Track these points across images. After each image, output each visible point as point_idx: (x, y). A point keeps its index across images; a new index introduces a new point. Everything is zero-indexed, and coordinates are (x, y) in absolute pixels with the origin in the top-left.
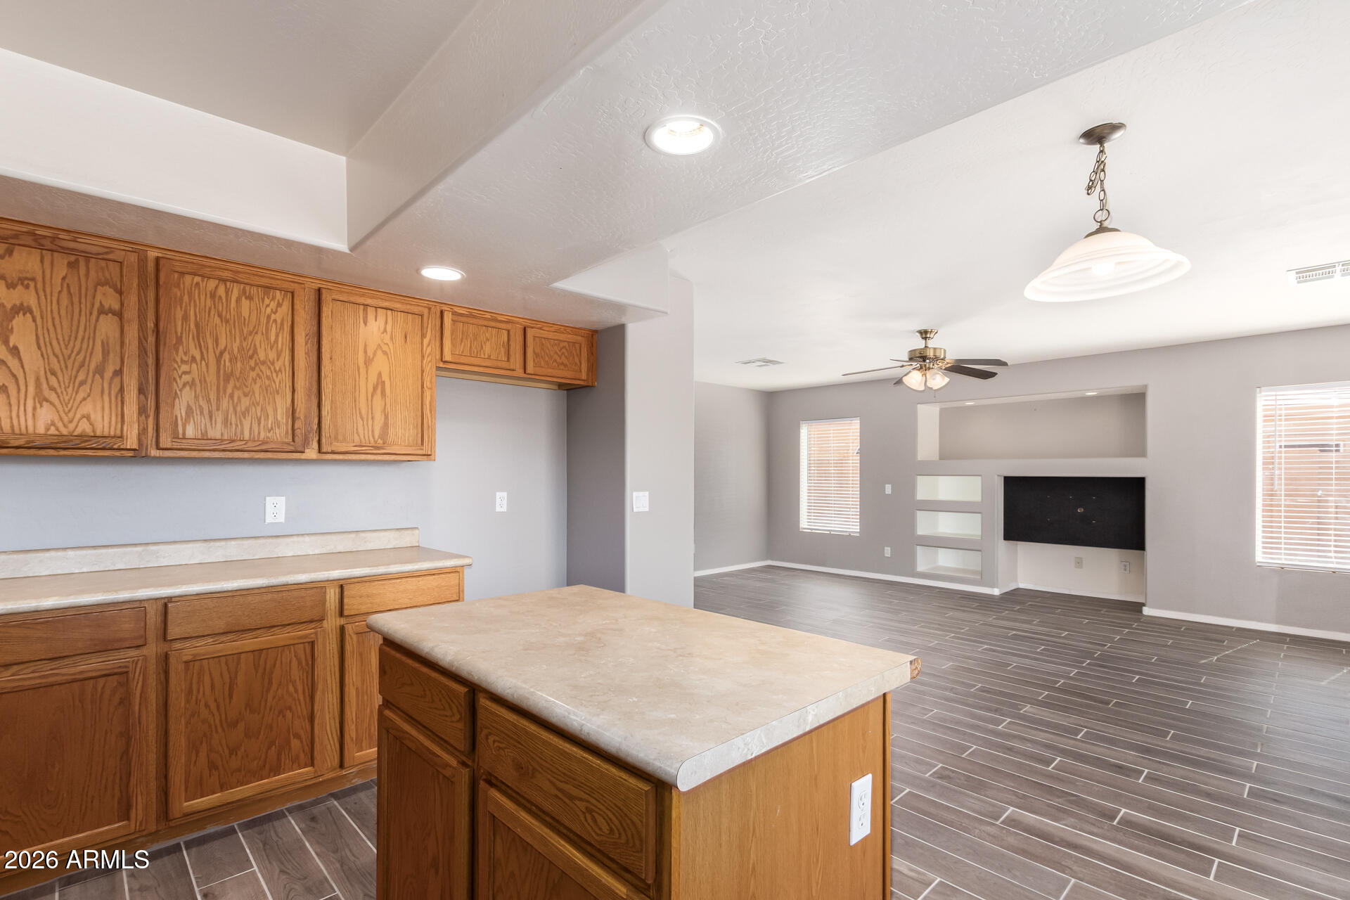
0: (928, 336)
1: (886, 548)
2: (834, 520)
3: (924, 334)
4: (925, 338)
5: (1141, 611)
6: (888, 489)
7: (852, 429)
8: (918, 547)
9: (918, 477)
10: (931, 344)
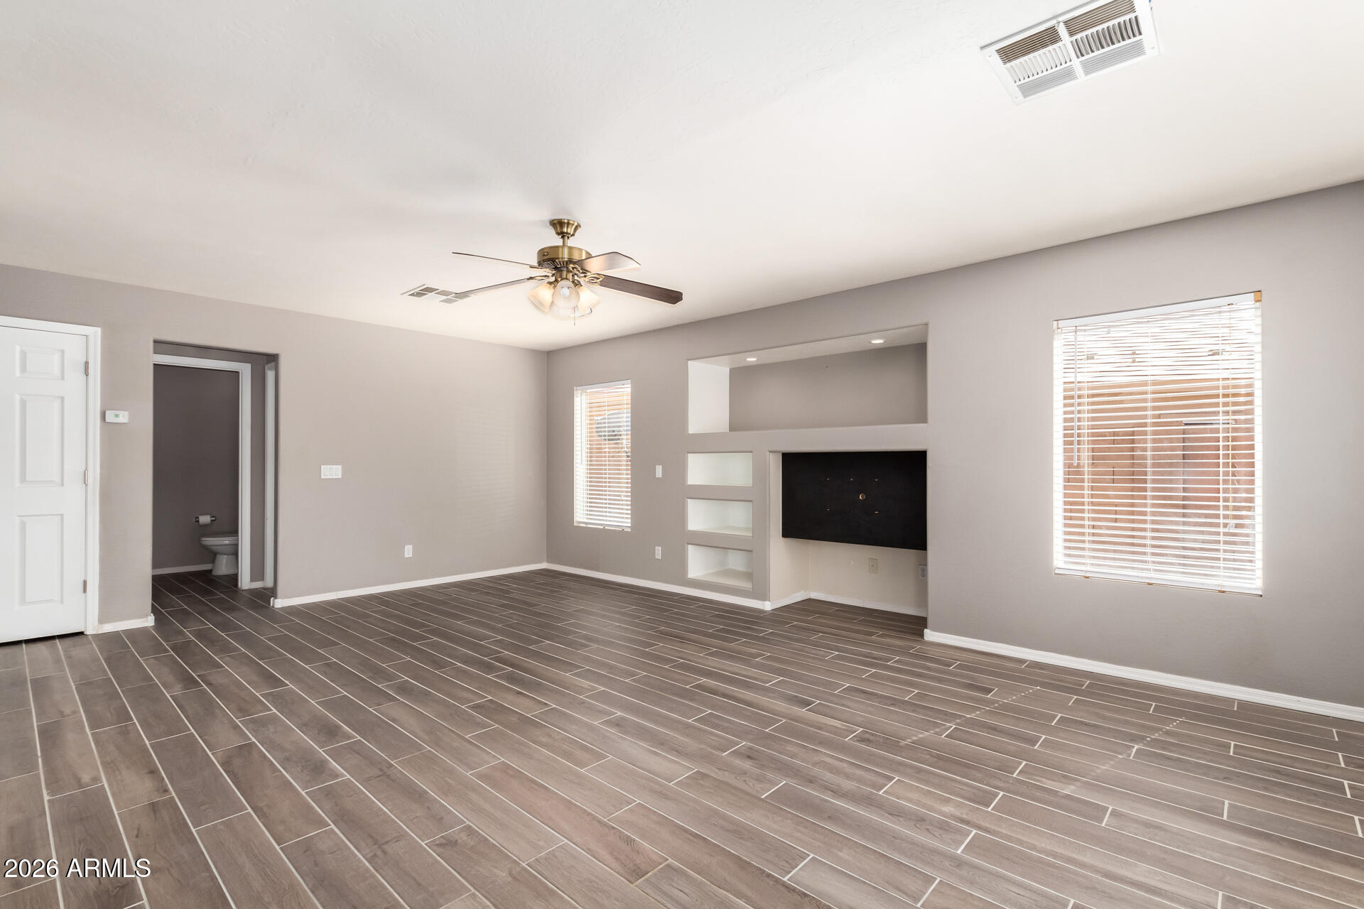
0: (565, 230)
1: (657, 548)
2: (610, 512)
3: (559, 226)
4: (563, 235)
5: (922, 635)
6: (659, 471)
7: (623, 392)
8: (689, 546)
9: (689, 455)
10: (571, 242)
